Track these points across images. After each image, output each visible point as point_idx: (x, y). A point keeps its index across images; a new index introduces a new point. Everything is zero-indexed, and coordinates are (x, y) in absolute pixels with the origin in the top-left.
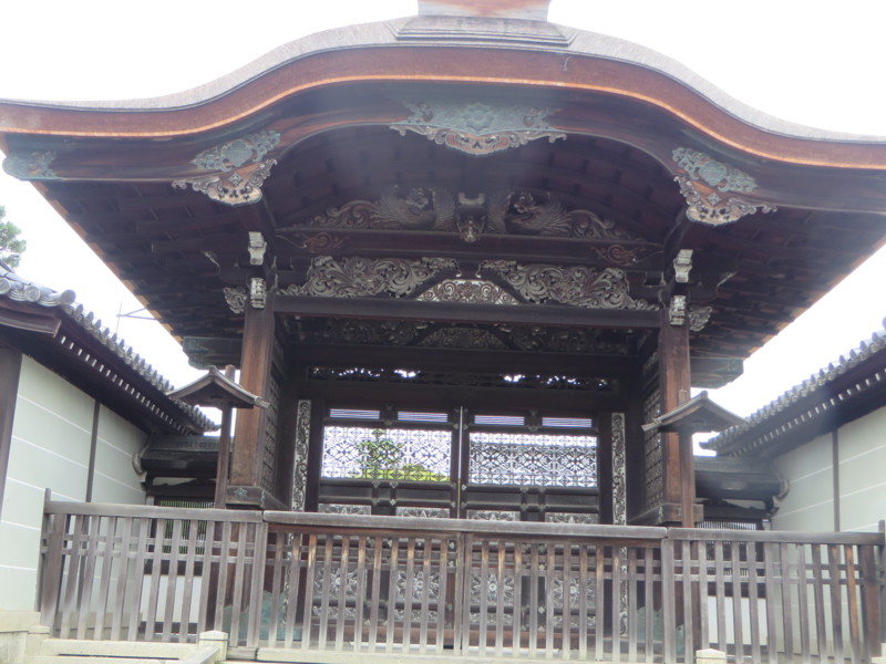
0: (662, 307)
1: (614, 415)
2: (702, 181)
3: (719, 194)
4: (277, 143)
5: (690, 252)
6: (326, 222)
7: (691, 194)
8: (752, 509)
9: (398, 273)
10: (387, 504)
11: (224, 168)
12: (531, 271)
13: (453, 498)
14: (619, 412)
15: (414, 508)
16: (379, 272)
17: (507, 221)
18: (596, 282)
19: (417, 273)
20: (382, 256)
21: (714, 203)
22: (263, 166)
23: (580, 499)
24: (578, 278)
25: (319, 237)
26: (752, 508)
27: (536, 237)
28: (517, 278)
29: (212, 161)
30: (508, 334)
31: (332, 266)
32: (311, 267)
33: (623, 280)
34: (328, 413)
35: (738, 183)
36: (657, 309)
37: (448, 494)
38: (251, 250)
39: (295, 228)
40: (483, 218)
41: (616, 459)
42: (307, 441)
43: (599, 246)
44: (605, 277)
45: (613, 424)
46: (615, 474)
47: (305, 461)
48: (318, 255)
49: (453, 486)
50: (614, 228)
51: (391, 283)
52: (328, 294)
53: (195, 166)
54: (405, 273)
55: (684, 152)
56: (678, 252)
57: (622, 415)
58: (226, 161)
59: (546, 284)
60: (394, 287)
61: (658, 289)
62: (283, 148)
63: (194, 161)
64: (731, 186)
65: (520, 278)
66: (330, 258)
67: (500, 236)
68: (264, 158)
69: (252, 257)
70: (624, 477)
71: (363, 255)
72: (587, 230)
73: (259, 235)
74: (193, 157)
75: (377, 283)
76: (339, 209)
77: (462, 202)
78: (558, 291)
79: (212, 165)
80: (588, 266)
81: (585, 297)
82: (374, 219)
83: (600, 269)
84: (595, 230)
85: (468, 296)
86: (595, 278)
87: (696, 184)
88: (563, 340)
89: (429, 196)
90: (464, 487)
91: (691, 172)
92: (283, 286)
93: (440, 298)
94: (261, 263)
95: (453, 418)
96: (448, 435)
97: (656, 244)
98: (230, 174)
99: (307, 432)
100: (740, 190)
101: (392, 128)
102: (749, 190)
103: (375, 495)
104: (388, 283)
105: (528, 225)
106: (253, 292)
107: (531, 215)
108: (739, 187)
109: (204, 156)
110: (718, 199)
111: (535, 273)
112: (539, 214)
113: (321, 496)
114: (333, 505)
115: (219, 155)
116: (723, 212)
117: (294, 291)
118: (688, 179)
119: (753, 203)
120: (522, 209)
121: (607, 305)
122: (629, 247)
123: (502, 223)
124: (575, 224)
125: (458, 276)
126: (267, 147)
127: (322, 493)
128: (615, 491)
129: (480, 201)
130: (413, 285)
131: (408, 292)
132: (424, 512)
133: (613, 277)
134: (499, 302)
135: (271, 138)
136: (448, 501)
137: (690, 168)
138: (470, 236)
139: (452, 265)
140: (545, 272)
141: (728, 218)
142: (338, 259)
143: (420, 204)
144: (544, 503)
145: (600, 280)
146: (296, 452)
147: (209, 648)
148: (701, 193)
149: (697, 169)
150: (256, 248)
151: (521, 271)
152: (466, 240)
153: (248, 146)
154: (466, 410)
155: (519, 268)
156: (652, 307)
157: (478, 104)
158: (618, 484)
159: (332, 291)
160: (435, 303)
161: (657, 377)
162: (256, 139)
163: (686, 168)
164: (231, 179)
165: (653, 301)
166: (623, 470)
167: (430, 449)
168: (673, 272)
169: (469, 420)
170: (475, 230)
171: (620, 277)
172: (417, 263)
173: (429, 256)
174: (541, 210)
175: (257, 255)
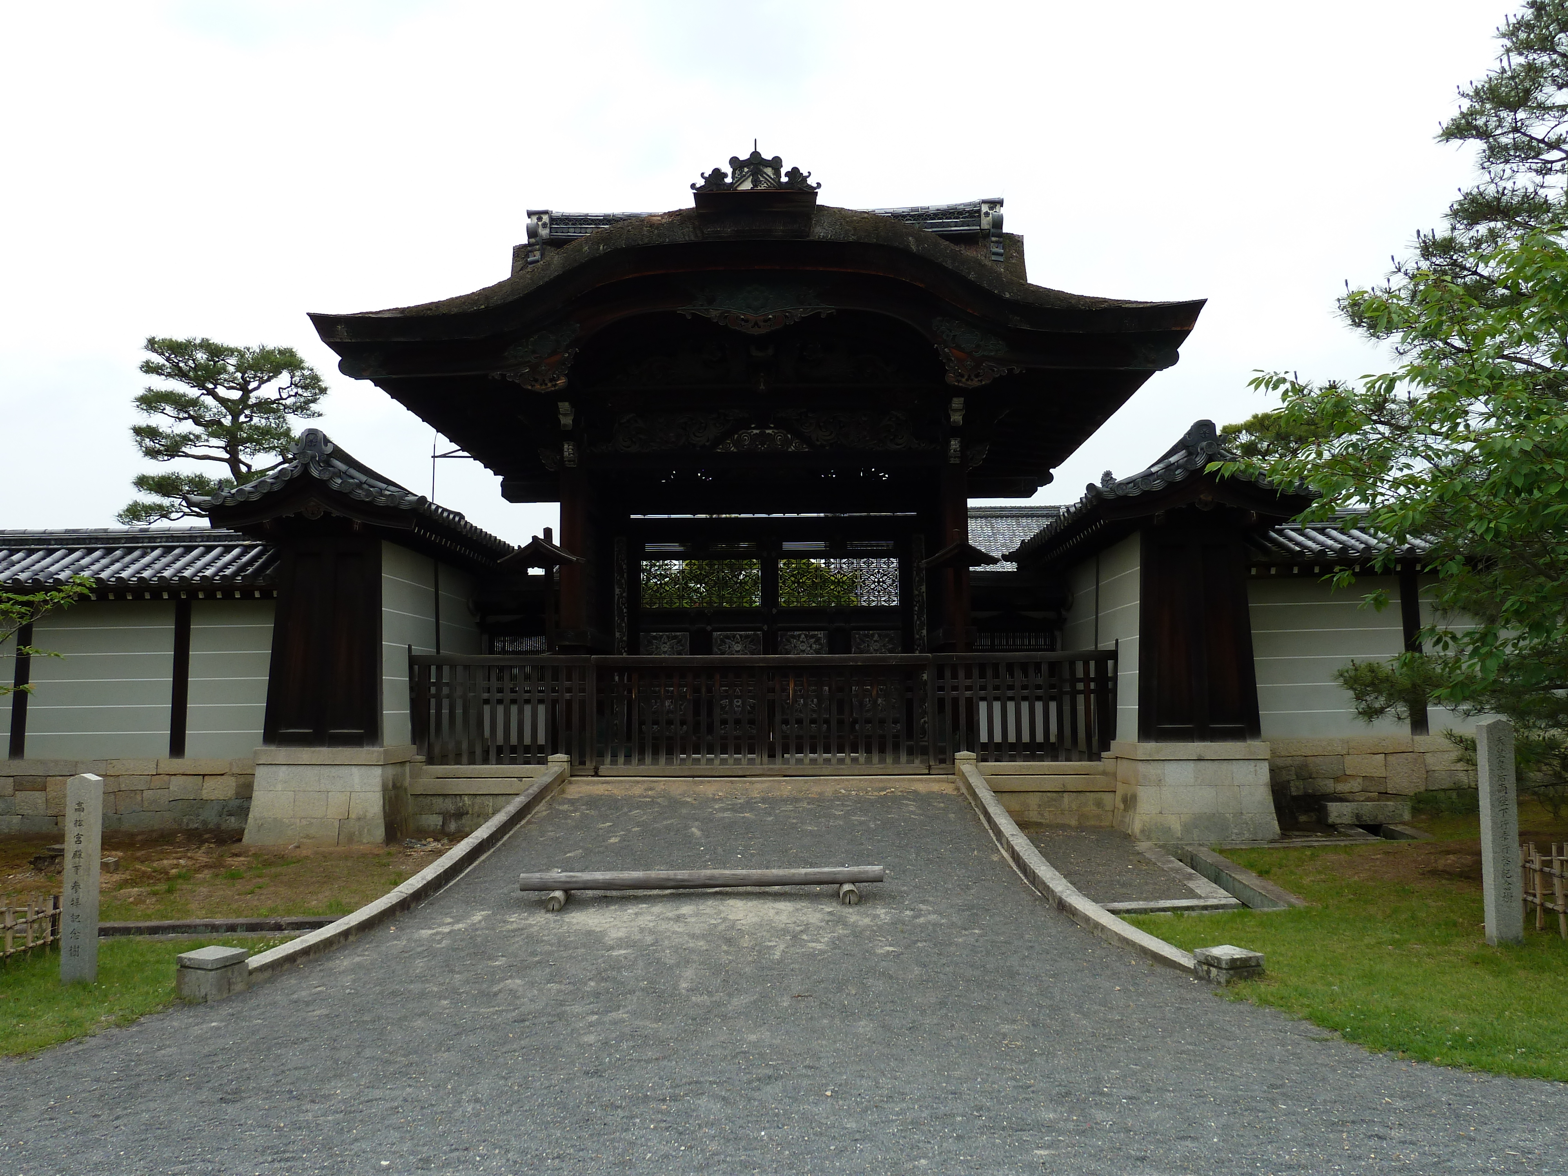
0: (940, 448)
1: (915, 536)
2: (958, 347)
3: (974, 359)
4: (580, 334)
5: (961, 401)
6: (628, 381)
7: (950, 360)
9: (698, 426)
10: (703, 630)
11: (532, 359)
12: (820, 417)
13: (765, 622)
15: (729, 632)
16: (679, 425)
17: (797, 370)
18: (881, 425)
19: (714, 427)
20: (681, 411)
21: (969, 368)
22: (566, 354)
23: (884, 617)
24: (864, 422)
25: (622, 396)
28: (806, 426)
29: (522, 353)
31: (636, 422)
32: (617, 425)
33: (906, 421)
34: (643, 549)
35: (991, 347)
36: (937, 449)
37: (760, 617)
38: (561, 417)
40: (773, 369)
42: (626, 576)
43: (883, 390)
44: (889, 420)
45: (912, 548)
46: (915, 592)
47: (625, 594)
48: (622, 414)
49: (765, 610)
50: (897, 372)
51: (691, 435)
52: (634, 449)
53: (507, 358)
54: (704, 425)
55: (942, 321)
56: (951, 400)
57: (922, 536)
58: (534, 352)
59: (835, 429)
60: (695, 440)
62: (582, 337)
63: (505, 355)
64: (985, 350)
65: (810, 426)
66: (634, 415)
67: (790, 385)
68: (568, 348)
69: (562, 422)
70: (924, 595)
71: (664, 411)
72: (872, 375)
73: (567, 405)
74: (505, 351)
75: (678, 436)
76: (638, 366)
78: (847, 435)
79: (522, 357)
80: (874, 410)
83: (885, 412)
84: (880, 375)
85: (762, 445)
86: (881, 420)
87: (953, 350)
91: (949, 340)
92: (592, 444)
93: (737, 447)
94: (570, 428)
96: (757, 563)
98: (538, 365)
99: (625, 567)
100: (993, 354)
101: (679, 312)
102: (1001, 354)
103: (692, 622)
104: (688, 436)
106: (566, 454)
107: (819, 363)
108: (991, 351)
110: (973, 364)
111: (824, 419)
112: (826, 360)
113: (642, 625)
114: (654, 634)
115: (527, 347)
116: (977, 376)
117: (602, 448)
118: (946, 346)
119: (1004, 365)
121: (892, 447)
123: (793, 371)
124: (860, 369)
125: (752, 427)
126: (570, 338)
127: (644, 622)
128: (917, 608)
130: (711, 437)
131: (707, 444)
132: (738, 636)
133: (897, 419)
134: (792, 449)
135: (573, 329)
136: (761, 625)
137: (948, 336)
138: (762, 387)
139: (747, 415)
140: (833, 418)
141: (981, 381)
142: (641, 415)
144: (847, 623)
145: (884, 422)
146: (616, 587)
147: (556, 769)
148: (957, 359)
149: (955, 336)
150: (565, 415)
151: (812, 418)
152: (759, 391)
153: (554, 340)
155: (810, 415)
156: (934, 446)
157: (755, 286)
158: (919, 602)
159: (637, 446)
160: (733, 451)
162: (560, 332)
163: (944, 337)
165: (933, 441)
168: (949, 416)
170: (766, 382)
171: (904, 418)
172: (714, 415)
173: (725, 408)
174: (828, 357)
175: (567, 421)
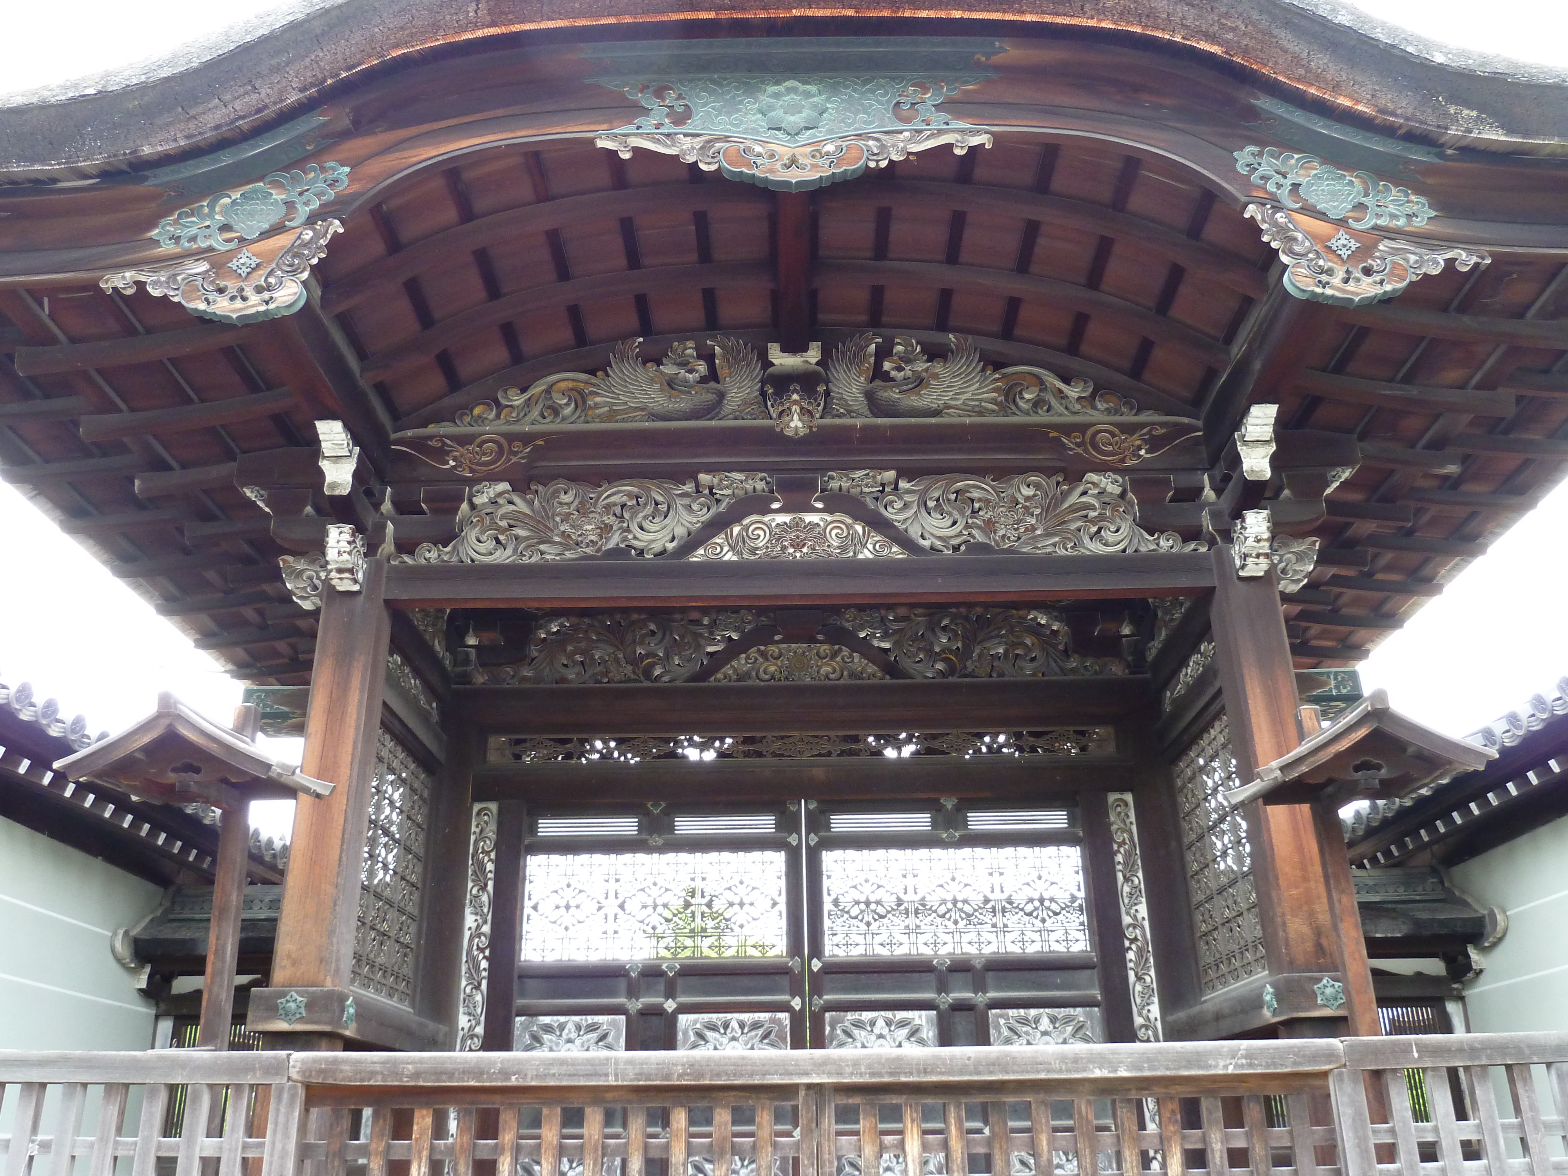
0: (1212, 543)
1: (1112, 797)
2: (1309, 210)
3: (1354, 234)
4: (343, 186)
5: (1271, 410)
6: (498, 416)
7: (1288, 239)
8: (1419, 976)
9: (649, 509)
10: (657, 1012)
11: (218, 242)
12: (926, 490)
13: (796, 991)
14: (1122, 790)
15: (714, 1017)
16: (608, 507)
17: (869, 396)
18: (1065, 505)
19: (689, 508)
20: (614, 476)
21: (1345, 253)
22: (308, 235)
23: (1058, 978)
24: (1027, 499)
25: (480, 446)
26: (1419, 974)
27: (933, 420)
28: (898, 505)
29: (194, 231)
30: (886, 651)
31: (511, 502)
32: (465, 506)
33: (1123, 495)
34: (533, 829)
35: (1392, 208)
36: (1203, 549)
37: (785, 981)
38: (324, 465)
39: (432, 429)
40: (821, 388)
41: (1127, 889)
42: (490, 885)
43: (1068, 429)
44: (1084, 493)
45: (1112, 818)
46: (1127, 920)
47: (486, 929)
48: (478, 481)
49: (794, 963)
50: (1093, 396)
51: (635, 528)
52: (503, 557)
53: (156, 243)
54: (663, 507)
55: (1260, 154)
56: (1246, 412)
57: (1129, 797)
58: (225, 228)
59: (962, 512)
60: (641, 539)
61: (1202, 507)
62: (354, 196)
63: (154, 233)
64: (1379, 216)
65: (906, 506)
66: (504, 486)
67: (858, 422)
68: (311, 221)
69: (329, 479)
70: (1146, 924)
71: (575, 477)
72: (1037, 404)
73: (337, 426)
74: (152, 223)
75: (605, 530)
76: (524, 390)
77: (775, 361)
78: (989, 526)
79: (193, 239)
80: (1049, 472)
81: (1048, 535)
82: (597, 406)
83: (1074, 476)
84: (1054, 402)
85: (798, 546)
86: (1065, 495)
87: (1298, 217)
88: (997, 657)
89: (709, 358)
90: (816, 965)
91: (1284, 194)
92: (405, 546)
93: (739, 553)
94: (345, 491)
95: (787, 823)
96: (778, 860)
97: (1186, 420)
98: (231, 254)
99: (490, 866)
100: (1401, 222)
101: (600, 144)
102: (1420, 223)
103: (633, 992)
104: (628, 530)
105: (914, 401)
106: (331, 554)
107: (919, 382)
108: (1393, 216)
109: (176, 222)
110: (1354, 245)
111: (936, 495)
112: (936, 376)
113: (520, 1002)
114: (547, 1020)
115: (211, 215)
116: (1367, 272)
117: (430, 555)
118: (1277, 208)
119: (1433, 248)
120: (899, 369)
121: (1096, 548)
122: (1129, 429)
123: (861, 397)
124: (1011, 394)
125: (775, 506)
126: (318, 195)
127: (523, 995)
128: (1131, 955)
129: (813, 355)
130: (680, 531)
131: (670, 546)
132: (734, 1024)
133: (1102, 492)
134: (866, 554)
135: (330, 175)
136: (786, 997)
137: (1279, 186)
138: (796, 424)
139: (760, 485)
140: (957, 492)
141: (1381, 283)
142: (521, 486)
143: (690, 371)
144: (985, 991)
145: (1074, 498)
146: (468, 911)
148: (1308, 234)
149: (1296, 186)
150: (336, 459)
151: (908, 491)
152: (789, 432)
153: (278, 196)
154: (813, 806)
155: (903, 485)
156: (1192, 546)
157: (789, 83)
158: (1134, 940)
159: (509, 551)
160: (730, 563)
161: (1219, 692)
162: (295, 180)
163: (1271, 187)
164: (233, 264)
165: (1191, 534)
166: (1143, 910)
167: (742, 890)
168: (1237, 460)
169: (818, 823)
170: (803, 411)
171: (1118, 490)
172: (689, 487)
173: (710, 469)
174: (938, 367)
175: (339, 474)
